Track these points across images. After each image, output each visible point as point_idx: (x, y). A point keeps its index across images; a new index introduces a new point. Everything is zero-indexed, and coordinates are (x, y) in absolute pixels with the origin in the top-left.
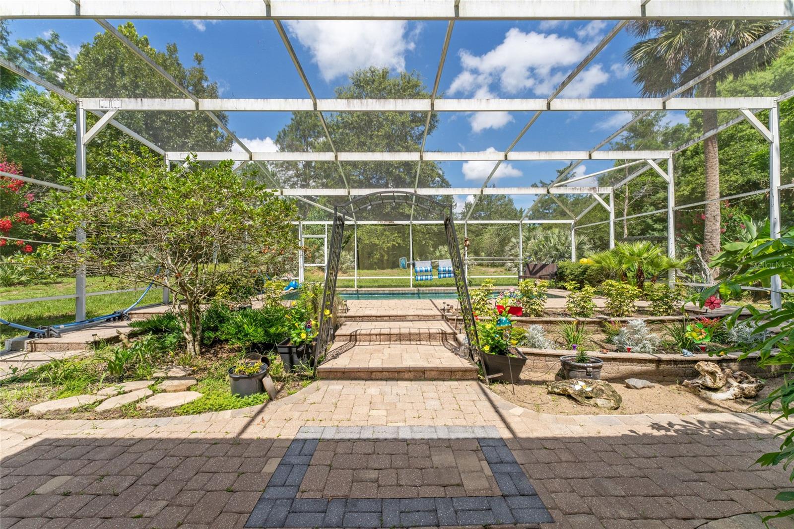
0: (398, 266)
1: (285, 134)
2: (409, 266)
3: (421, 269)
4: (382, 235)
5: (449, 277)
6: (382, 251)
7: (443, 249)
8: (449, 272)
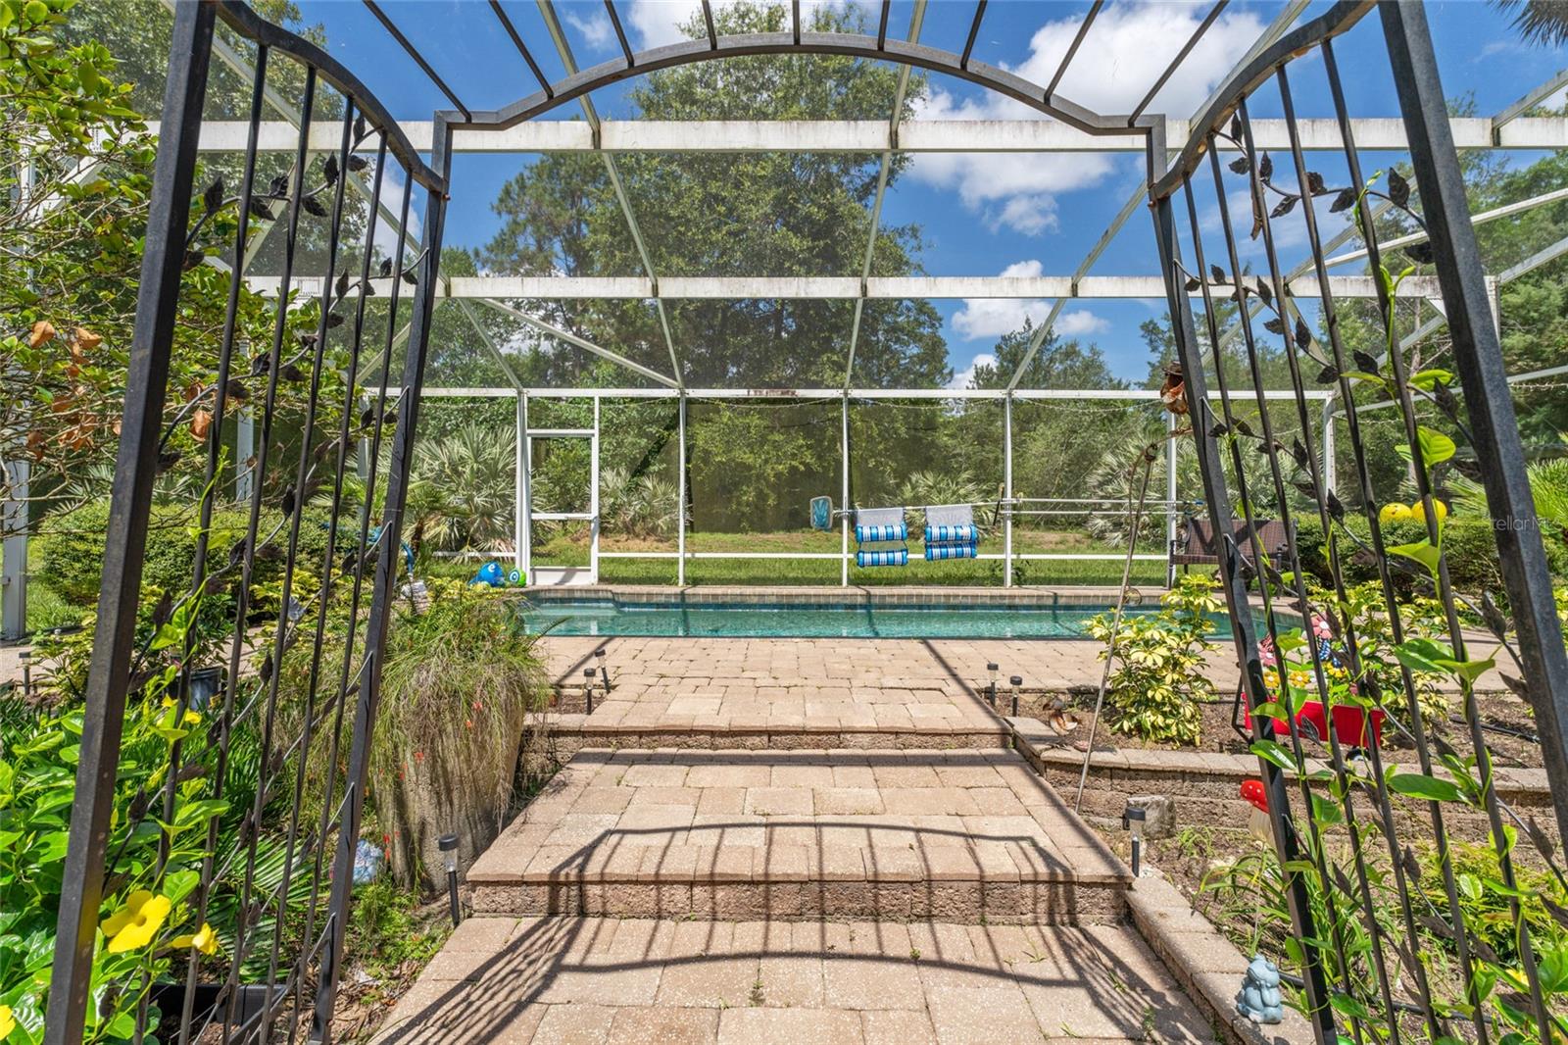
0: (807, 524)
1: (523, 187)
2: (838, 523)
3: (874, 531)
4: (763, 441)
5: (957, 556)
6: (763, 484)
7: (923, 480)
8: (958, 541)
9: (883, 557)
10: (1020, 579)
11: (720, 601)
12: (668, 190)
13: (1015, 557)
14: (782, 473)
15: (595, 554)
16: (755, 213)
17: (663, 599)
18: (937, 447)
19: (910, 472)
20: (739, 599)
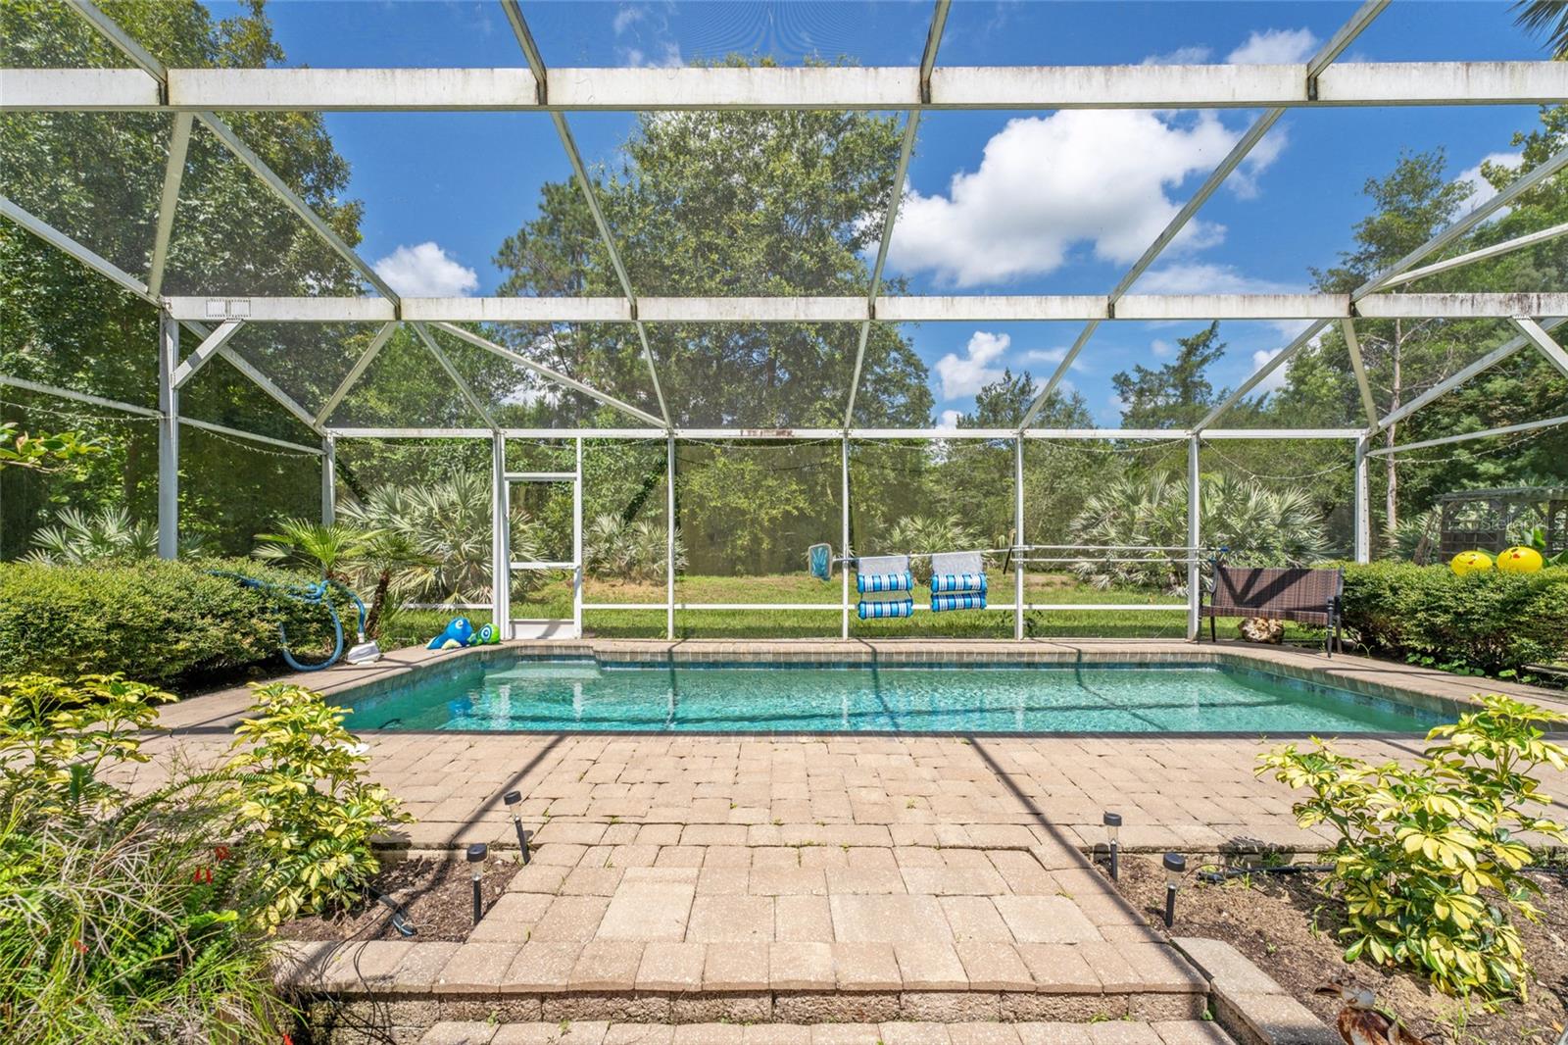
0: (803, 568)
1: (524, 243)
2: (837, 569)
3: (877, 581)
4: (757, 486)
5: (966, 607)
6: (757, 529)
7: (911, 525)
8: (967, 591)
9: (886, 608)
10: (1032, 630)
11: (711, 659)
12: (662, 239)
13: (1026, 607)
14: (776, 518)
15: (578, 605)
16: (749, 260)
17: (648, 658)
18: (924, 493)
19: (899, 516)
20: (732, 658)
